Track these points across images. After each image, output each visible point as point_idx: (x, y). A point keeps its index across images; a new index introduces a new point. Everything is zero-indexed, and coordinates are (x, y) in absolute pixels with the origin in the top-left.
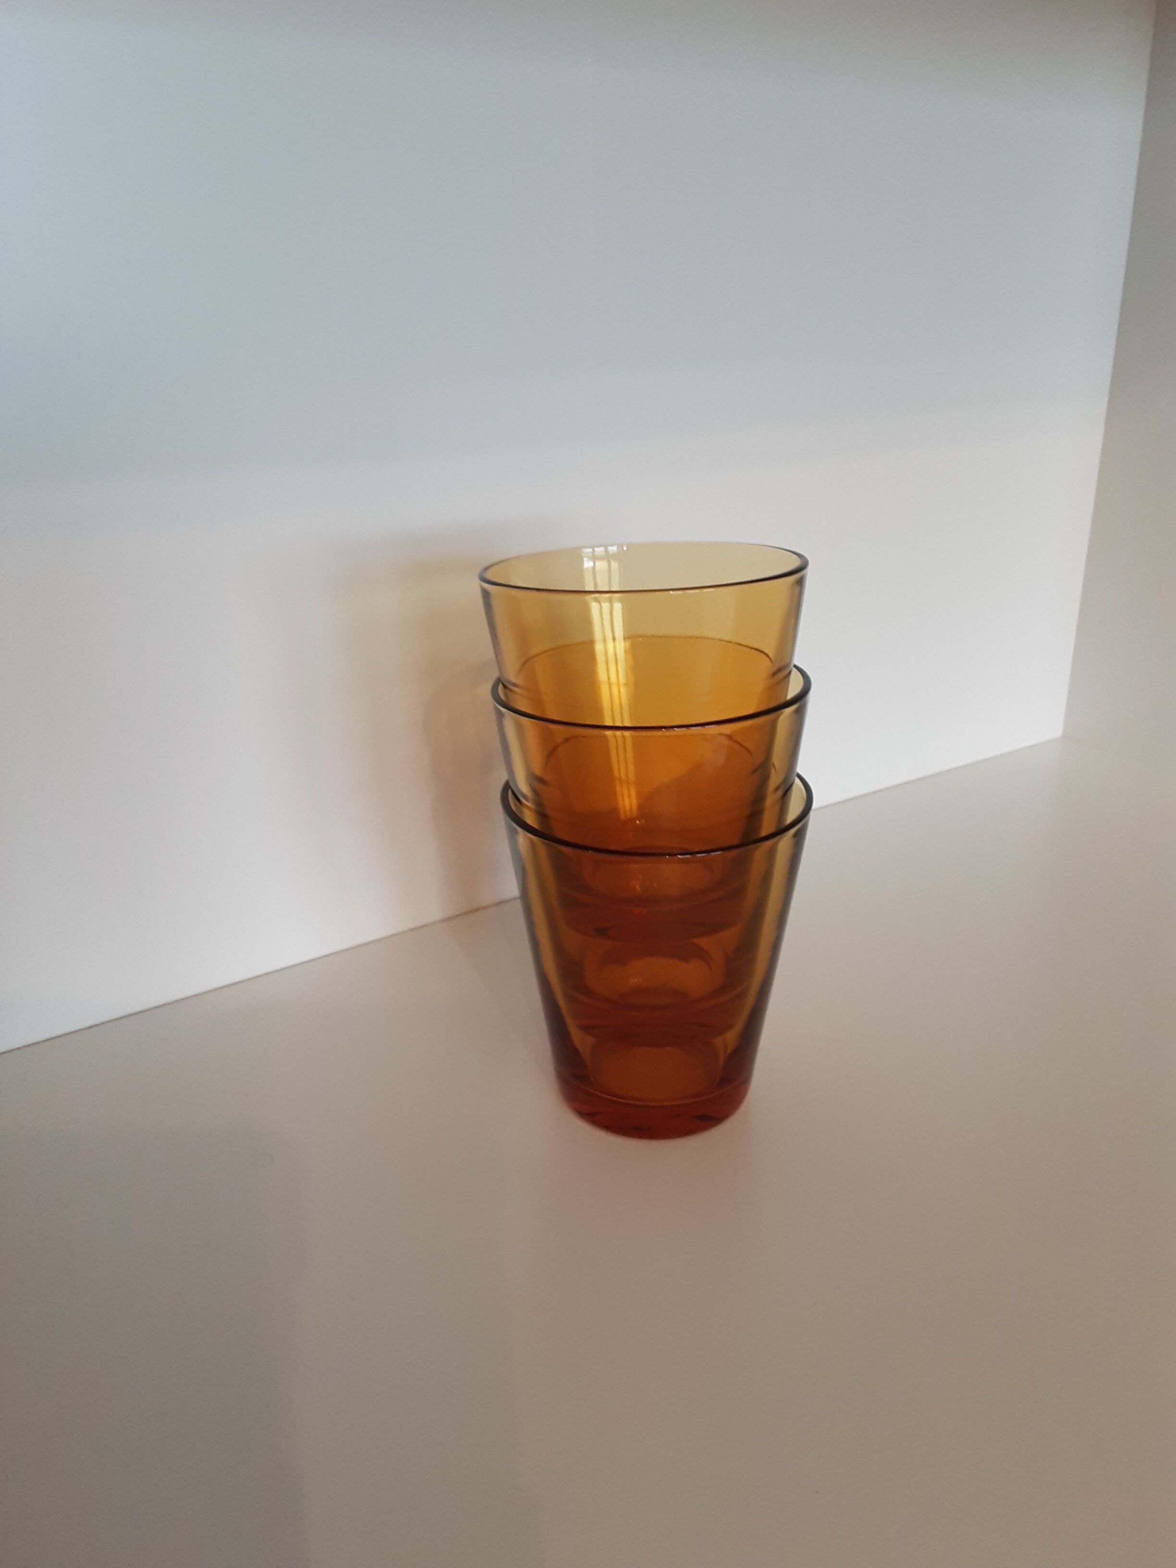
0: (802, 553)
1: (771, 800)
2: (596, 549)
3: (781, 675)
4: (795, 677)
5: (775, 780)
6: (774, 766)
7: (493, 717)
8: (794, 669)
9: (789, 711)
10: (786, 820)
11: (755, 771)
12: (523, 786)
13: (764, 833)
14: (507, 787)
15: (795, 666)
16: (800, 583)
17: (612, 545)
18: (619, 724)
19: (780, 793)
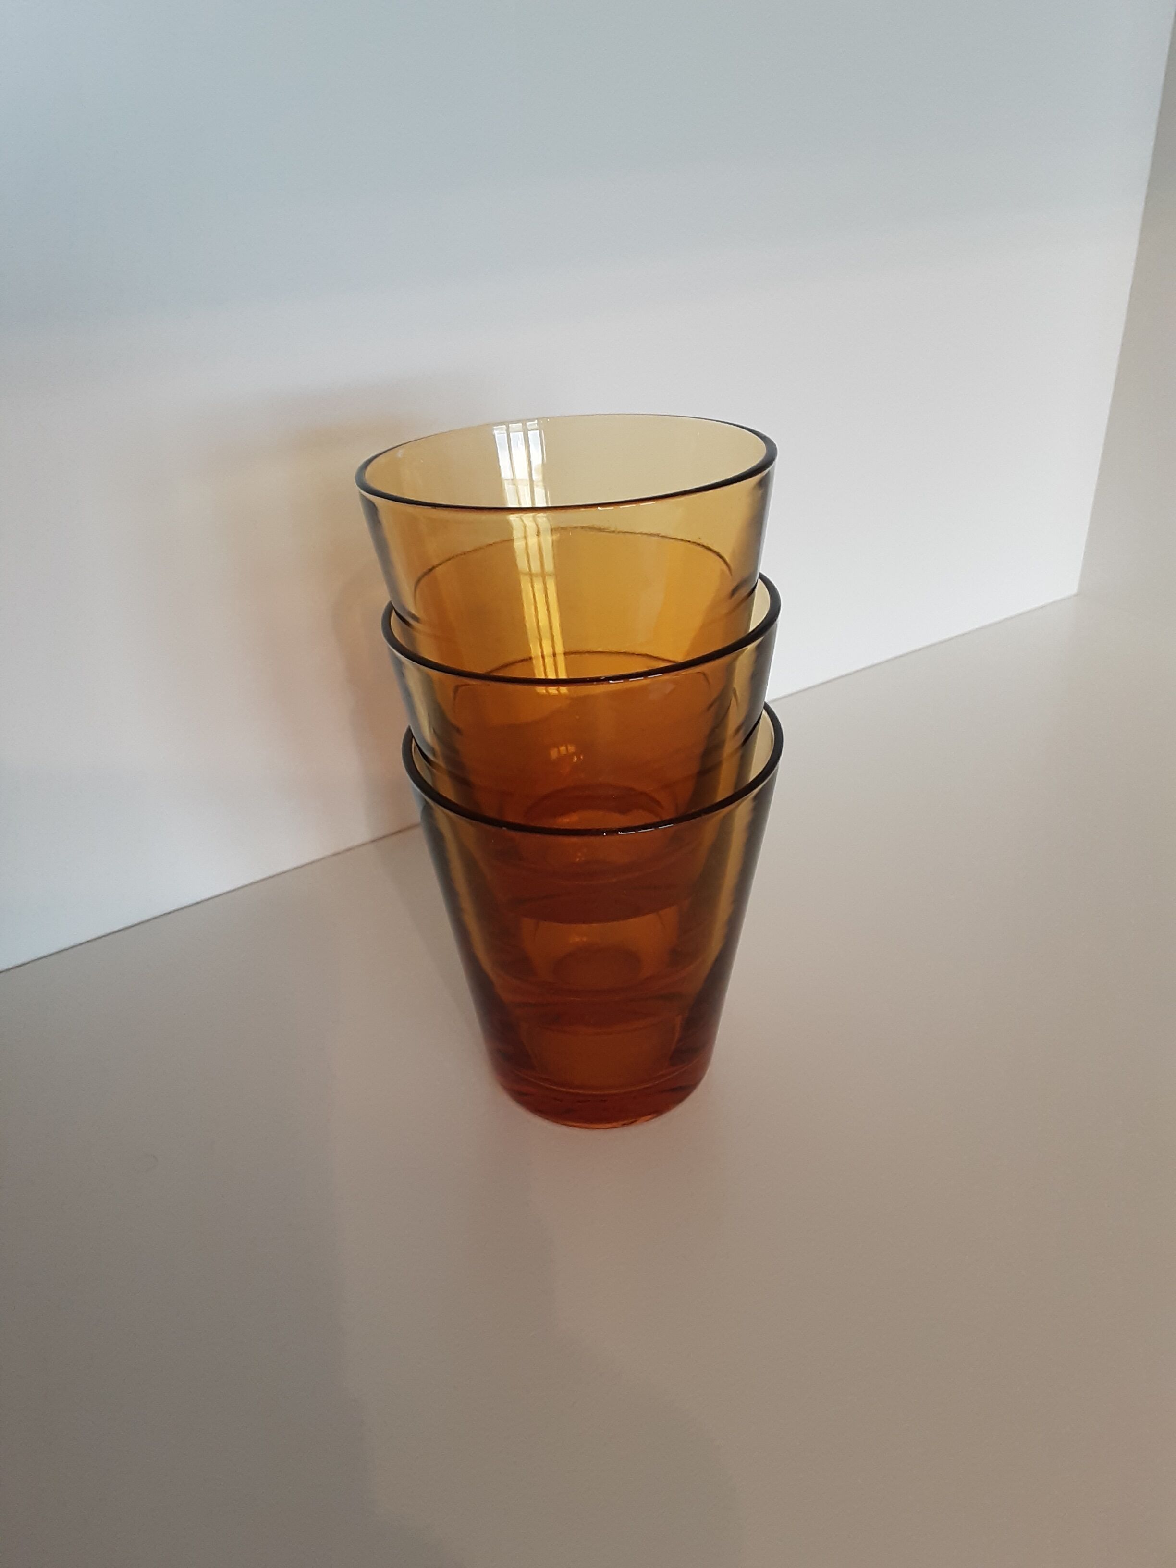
0: (767, 435)
1: (730, 746)
2: (510, 425)
3: (744, 592)
4: (762, 593)
5: (735, 718)
6: (735, 694)
7: (391, 670)
8: (760, 581)
9: (751, 647)
10: (748, 780)
11: (711, 706)
12: (426, 733)
13: (720, 797)
14: (409, 736)
15: (762, 577)
16: (764, 485)
17: (532, 420)
18: (552, 676)
19: (741, 737)
